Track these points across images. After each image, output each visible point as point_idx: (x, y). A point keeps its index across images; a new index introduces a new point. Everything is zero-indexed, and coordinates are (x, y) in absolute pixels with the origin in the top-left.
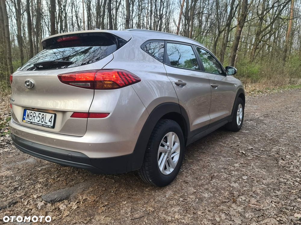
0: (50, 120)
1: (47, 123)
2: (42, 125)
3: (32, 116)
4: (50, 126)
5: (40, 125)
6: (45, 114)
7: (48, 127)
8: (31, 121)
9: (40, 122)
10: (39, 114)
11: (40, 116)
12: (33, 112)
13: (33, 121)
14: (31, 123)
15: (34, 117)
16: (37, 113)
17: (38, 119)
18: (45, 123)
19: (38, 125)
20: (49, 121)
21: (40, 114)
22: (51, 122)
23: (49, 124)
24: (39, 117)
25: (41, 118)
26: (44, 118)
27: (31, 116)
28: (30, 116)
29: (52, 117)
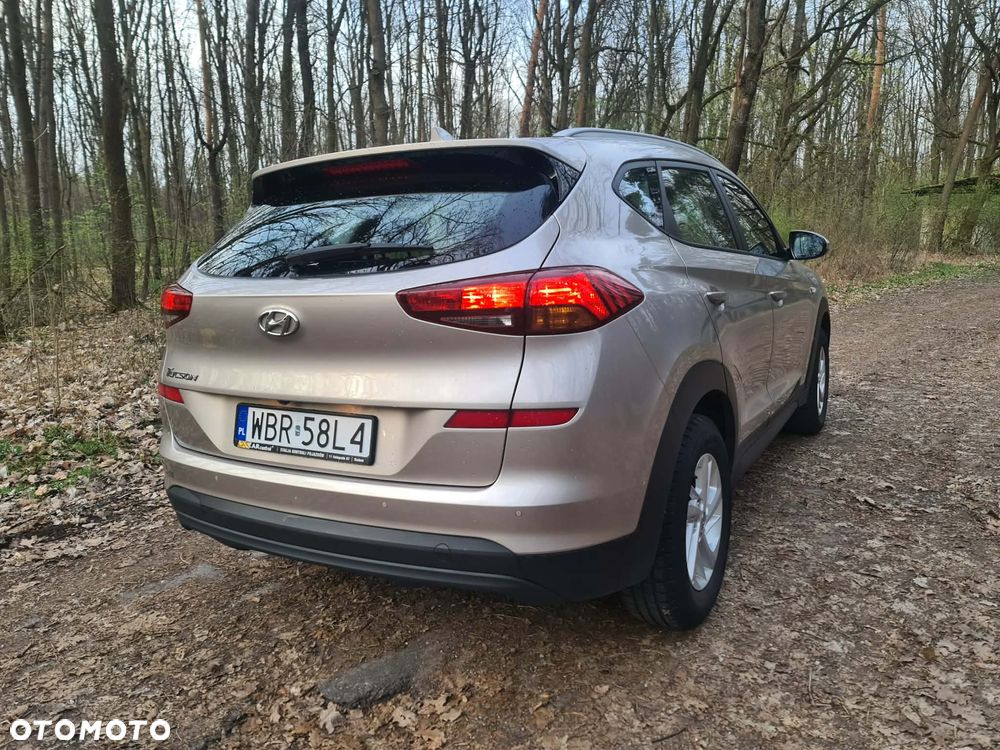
0: (358, 439)
1: (343, 449)
2: (323, 455)
3: (278, 427)
4: (358, 458)
5: (314, 455)
6: (331, 419)
7: (351, 460)
8: (275, 442)
9: (314, 446)
10: (307, 419)
11: (314, 426)
12: (278, 414)
13: (284, 443)
14: (276, 450)
15: (287, 429)
16: (298, 418)
17: (306, 436)
18: (335, 448)
19: (308, 456)
20: (353, 442)
21: (313, 419)
22: (361, 443)
23: (352, 450)
24: (306, 429)
25: (316, 432)
26: (331, 433)
27: (273, 426)
28: (268, 426)
29: (362, 428)
